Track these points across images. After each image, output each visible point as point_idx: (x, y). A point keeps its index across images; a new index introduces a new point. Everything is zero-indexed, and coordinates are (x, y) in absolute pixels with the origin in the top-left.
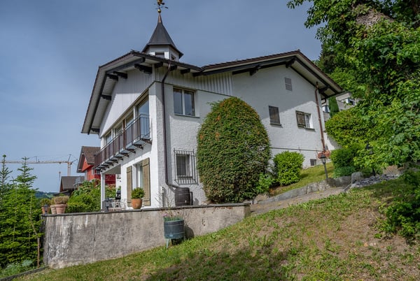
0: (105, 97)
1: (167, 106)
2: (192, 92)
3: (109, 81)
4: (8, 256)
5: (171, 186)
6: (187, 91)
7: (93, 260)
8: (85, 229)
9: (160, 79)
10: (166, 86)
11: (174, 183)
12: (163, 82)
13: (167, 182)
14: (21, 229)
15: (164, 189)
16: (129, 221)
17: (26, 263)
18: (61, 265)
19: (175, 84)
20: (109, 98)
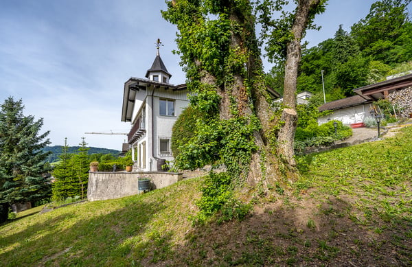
0: (131, 101)
1: (155, 110)
2: (173, 100)
3: (132, 92)
4: (68, 192)
5: (156, 158)
6: (169, 100)
7: (106, 199)
8: (103, 181)
9: (150, 94)
10: (154, 98)
11: (158, 156)
12: (152, 96)
13: (153, 155)
14: (75, 179)
15: (151, 160)
16: (124, 178)
17: (77, 197)
18: (92, 200)
19: (161, 96)
20: (133, 101)
